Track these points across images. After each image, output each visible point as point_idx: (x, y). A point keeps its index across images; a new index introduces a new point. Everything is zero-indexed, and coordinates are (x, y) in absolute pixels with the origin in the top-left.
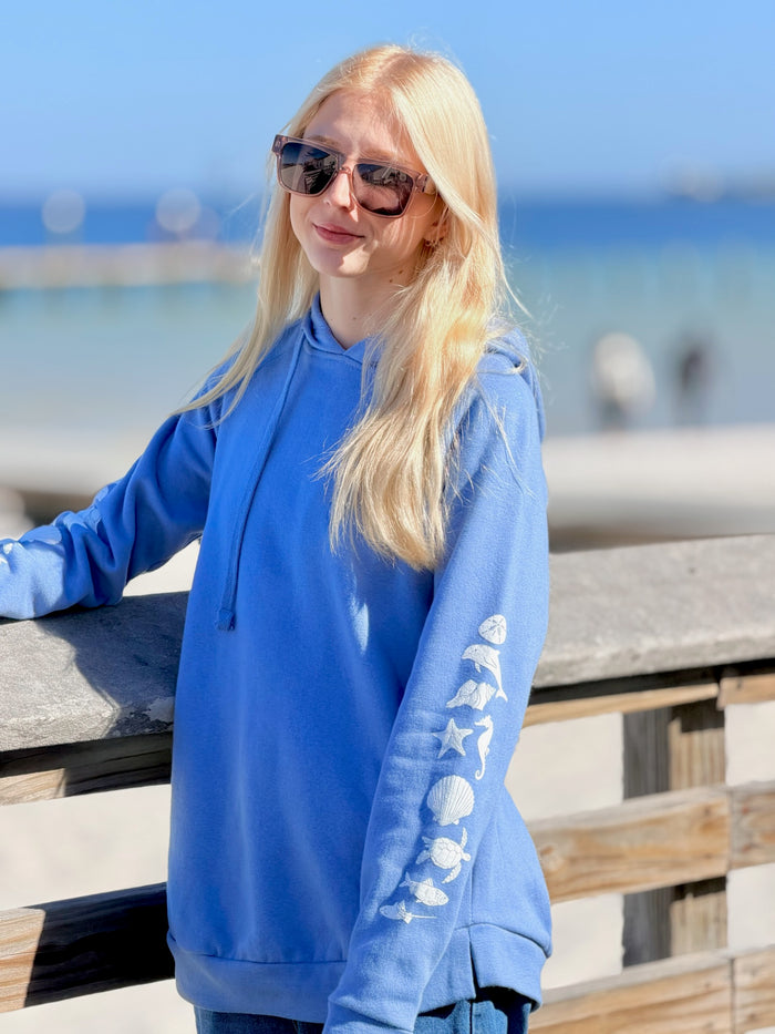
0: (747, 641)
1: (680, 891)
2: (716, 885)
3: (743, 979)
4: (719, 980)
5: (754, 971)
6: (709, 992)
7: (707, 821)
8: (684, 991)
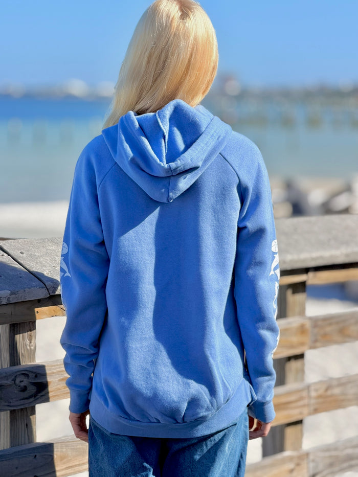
0: (321, 257)
1: (289, 359)
2: (301, 356)
3: (313, 394)
4: (304, 394)
5: (316, 390)
6: (301, 399)
7: (302, 330)
8: (293, 398)
